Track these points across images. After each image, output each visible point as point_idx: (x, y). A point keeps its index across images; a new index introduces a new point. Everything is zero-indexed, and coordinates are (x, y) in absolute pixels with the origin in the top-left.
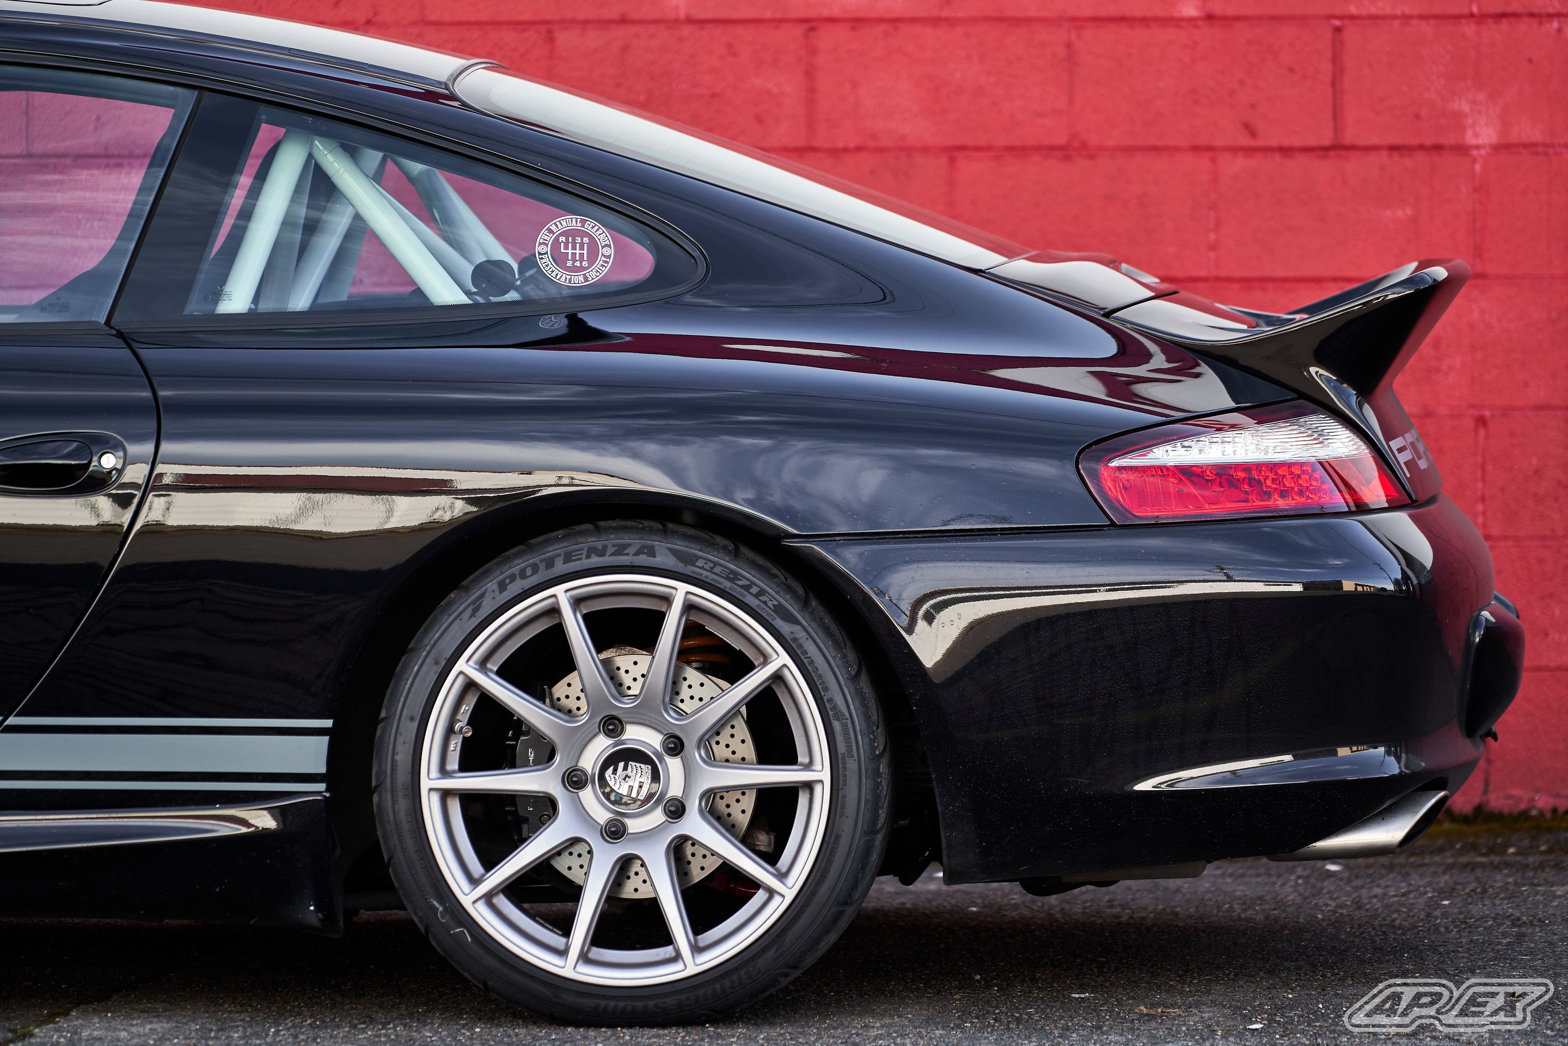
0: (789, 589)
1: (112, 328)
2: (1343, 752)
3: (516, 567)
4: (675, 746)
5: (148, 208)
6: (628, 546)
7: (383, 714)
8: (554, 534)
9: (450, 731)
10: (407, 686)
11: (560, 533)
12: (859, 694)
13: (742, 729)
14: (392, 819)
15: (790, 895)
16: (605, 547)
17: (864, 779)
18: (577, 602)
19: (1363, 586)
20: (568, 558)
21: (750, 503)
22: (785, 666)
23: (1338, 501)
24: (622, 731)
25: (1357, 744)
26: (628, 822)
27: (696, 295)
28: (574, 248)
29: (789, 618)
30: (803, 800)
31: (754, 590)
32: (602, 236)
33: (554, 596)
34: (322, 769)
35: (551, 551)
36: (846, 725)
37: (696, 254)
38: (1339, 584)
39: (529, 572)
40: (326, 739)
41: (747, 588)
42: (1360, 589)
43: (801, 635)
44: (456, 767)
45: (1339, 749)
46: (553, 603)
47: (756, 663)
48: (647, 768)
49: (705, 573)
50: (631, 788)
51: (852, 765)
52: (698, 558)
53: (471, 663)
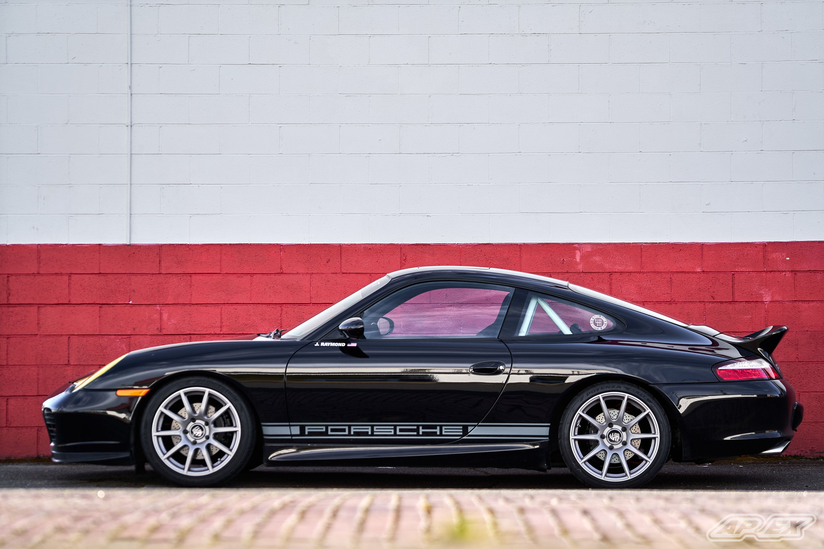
0: (650, 395)
1: (499, 339)
2: (767, 432)
3: (590, 390)
4: (624, 429)
5: (505, 314)
6: (615, 386)
7: (561, 422)
8: (598, 383)
9: (576, 426)
10: (567, 416)
11: (600, 383)
12: (665, 418)
13: (638, 426)
14: (564, 445)
15: (651, 462)
16: (610, 386)
17: (667, 436)
18: (604, 398)
19: (772, 396)
20: (602, 389)
21: (638, 375)
22: (649, 412)
23: (766, 377)
24: (613, 426)
25: (771, 430)
26: (614, 446)
27: (626, 332)
28: (598, 322)
29: (650, 402)
30: (653, 441)
31: (643, 395)
32: (604, 319)
33: (599, 397)
34: (548, 434)
35: (598, 387)
36: (663, 425)
37: (625, 323)
38: (766, 395)
39: (593, 391)
40: (549, 428)
41: (641, 395)
42: (771, 396)
43: (653, 405)
44: (577, 434)
45: (766, 431)
46: (598, 398)
47: (642, 411)
48: (618, 434)
49: (632, 392)
50: (615, 439)
51: (664, 433)
52: (630, 388)
53: (581, 411)
